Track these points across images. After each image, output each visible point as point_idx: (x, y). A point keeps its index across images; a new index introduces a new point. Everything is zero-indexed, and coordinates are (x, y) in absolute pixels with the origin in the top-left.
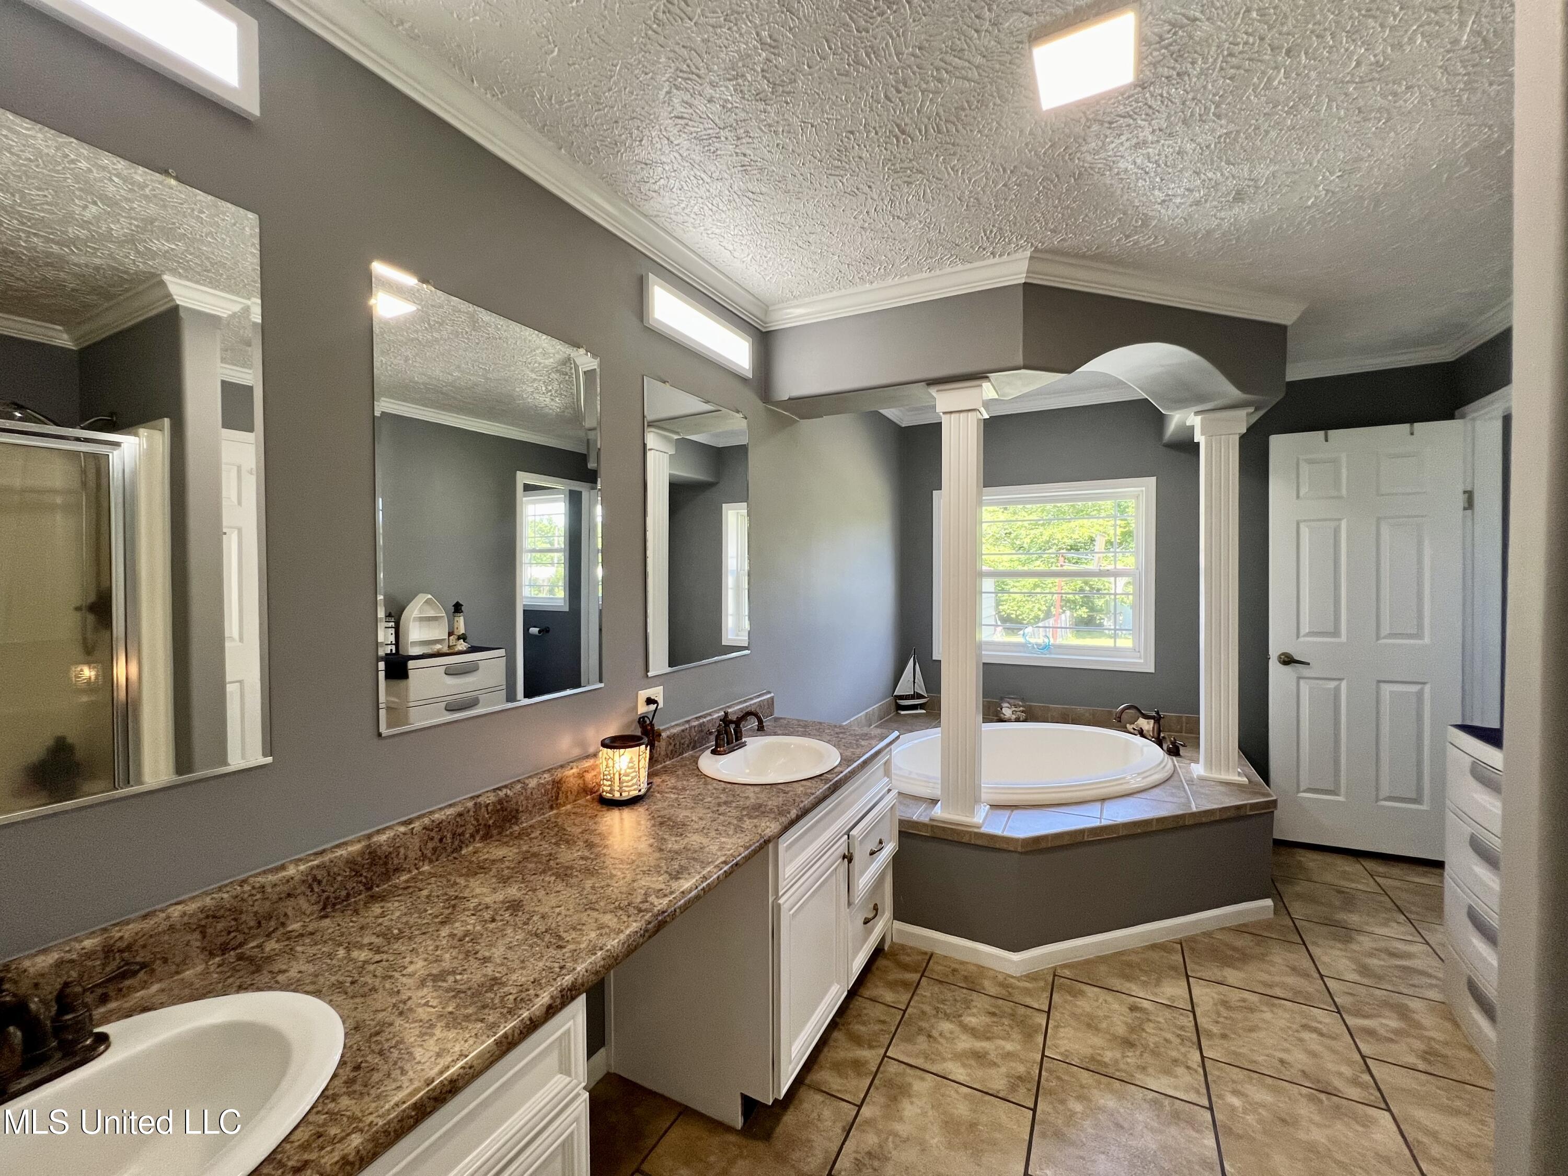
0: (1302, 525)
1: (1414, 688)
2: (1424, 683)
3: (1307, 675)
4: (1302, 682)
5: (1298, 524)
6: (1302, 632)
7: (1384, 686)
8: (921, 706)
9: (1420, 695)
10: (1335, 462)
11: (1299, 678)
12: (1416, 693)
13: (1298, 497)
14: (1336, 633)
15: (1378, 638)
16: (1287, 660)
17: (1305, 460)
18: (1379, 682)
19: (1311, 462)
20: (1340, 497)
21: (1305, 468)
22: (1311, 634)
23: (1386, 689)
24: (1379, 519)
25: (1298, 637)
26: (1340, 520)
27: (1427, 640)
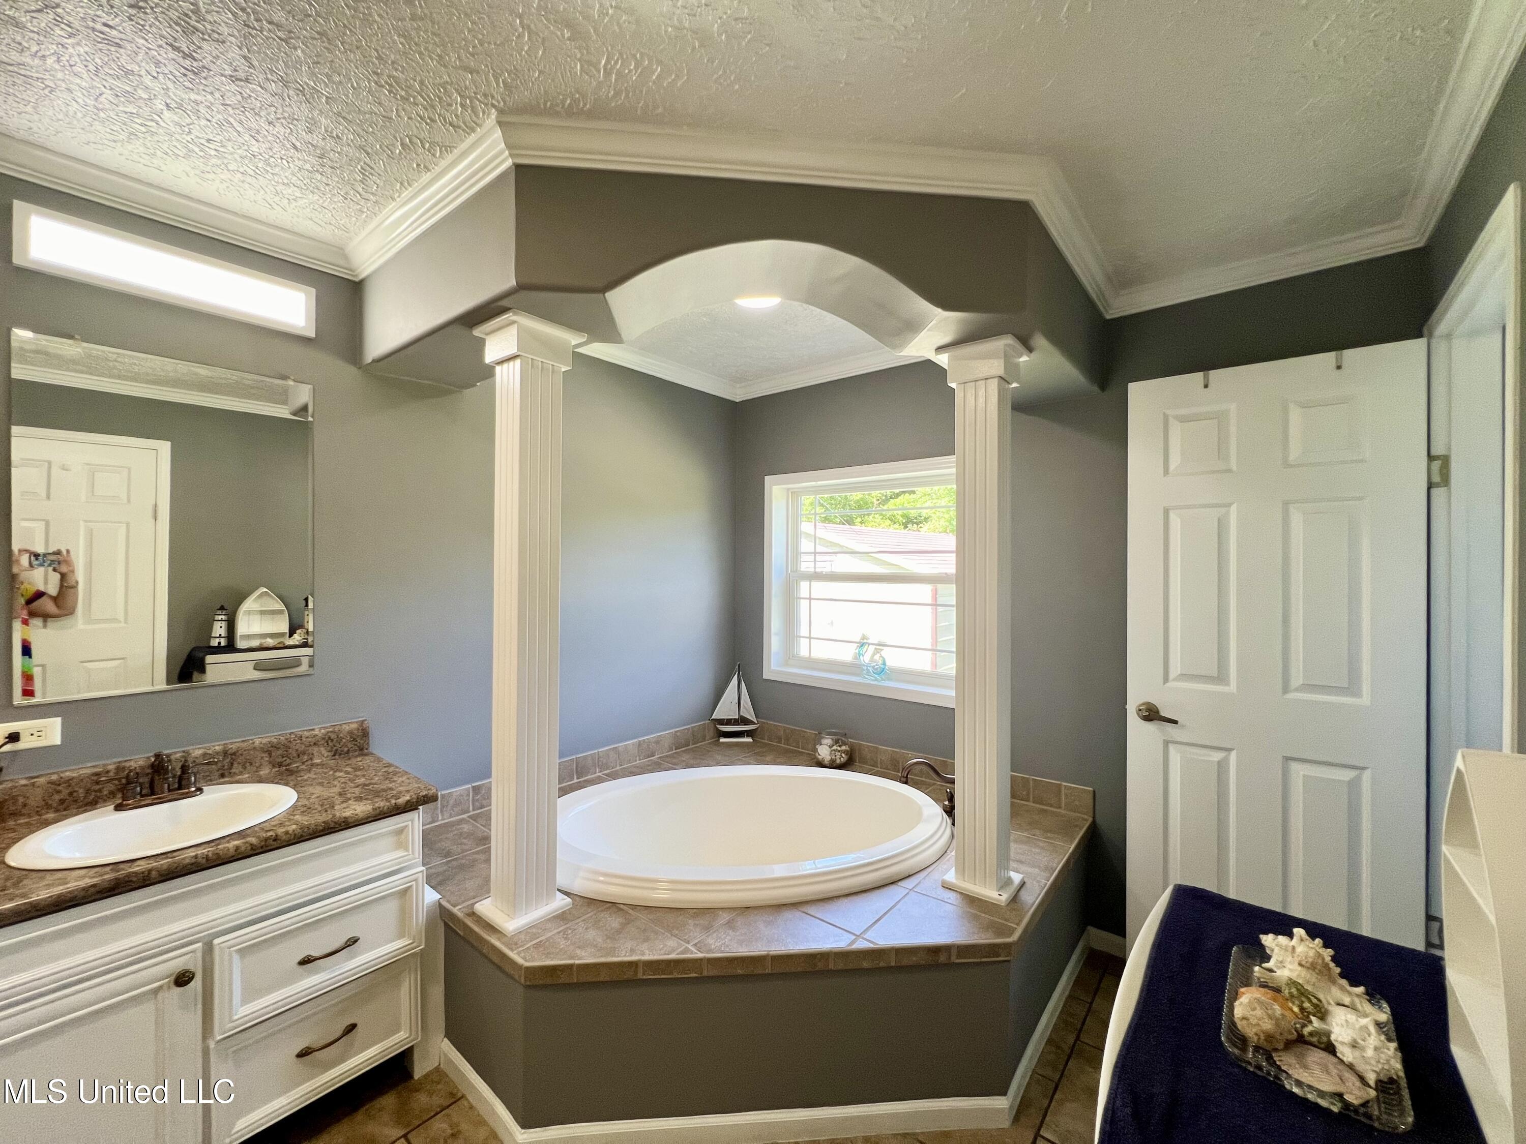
0: (1172, 515)
1: (1346, 775)
2: (1364, 768)
3: (1179, 739)
4: (1172, 748)
5: (1166, 512)
6: (1172, 675)
7: (1295, 766)
8: (749, 733)
9: (1354, 786)
10: (1221, 418)
11: (1166, 743)
12: (1349, 782)
13: (1166, 471)
14: (1221, 678)
15: (1286, 689)
16: (1151, 714)
17: (1177, 418)
18: (1287, 759)
19: (1183, 419)
20: (1229, 471)
21: (1176, 432)
22: (1184, 677)
23: (1299, 771)
24: (1286, 504)
25: (1166, 679)
26: (1229, 505)
27: (1365, 699)
